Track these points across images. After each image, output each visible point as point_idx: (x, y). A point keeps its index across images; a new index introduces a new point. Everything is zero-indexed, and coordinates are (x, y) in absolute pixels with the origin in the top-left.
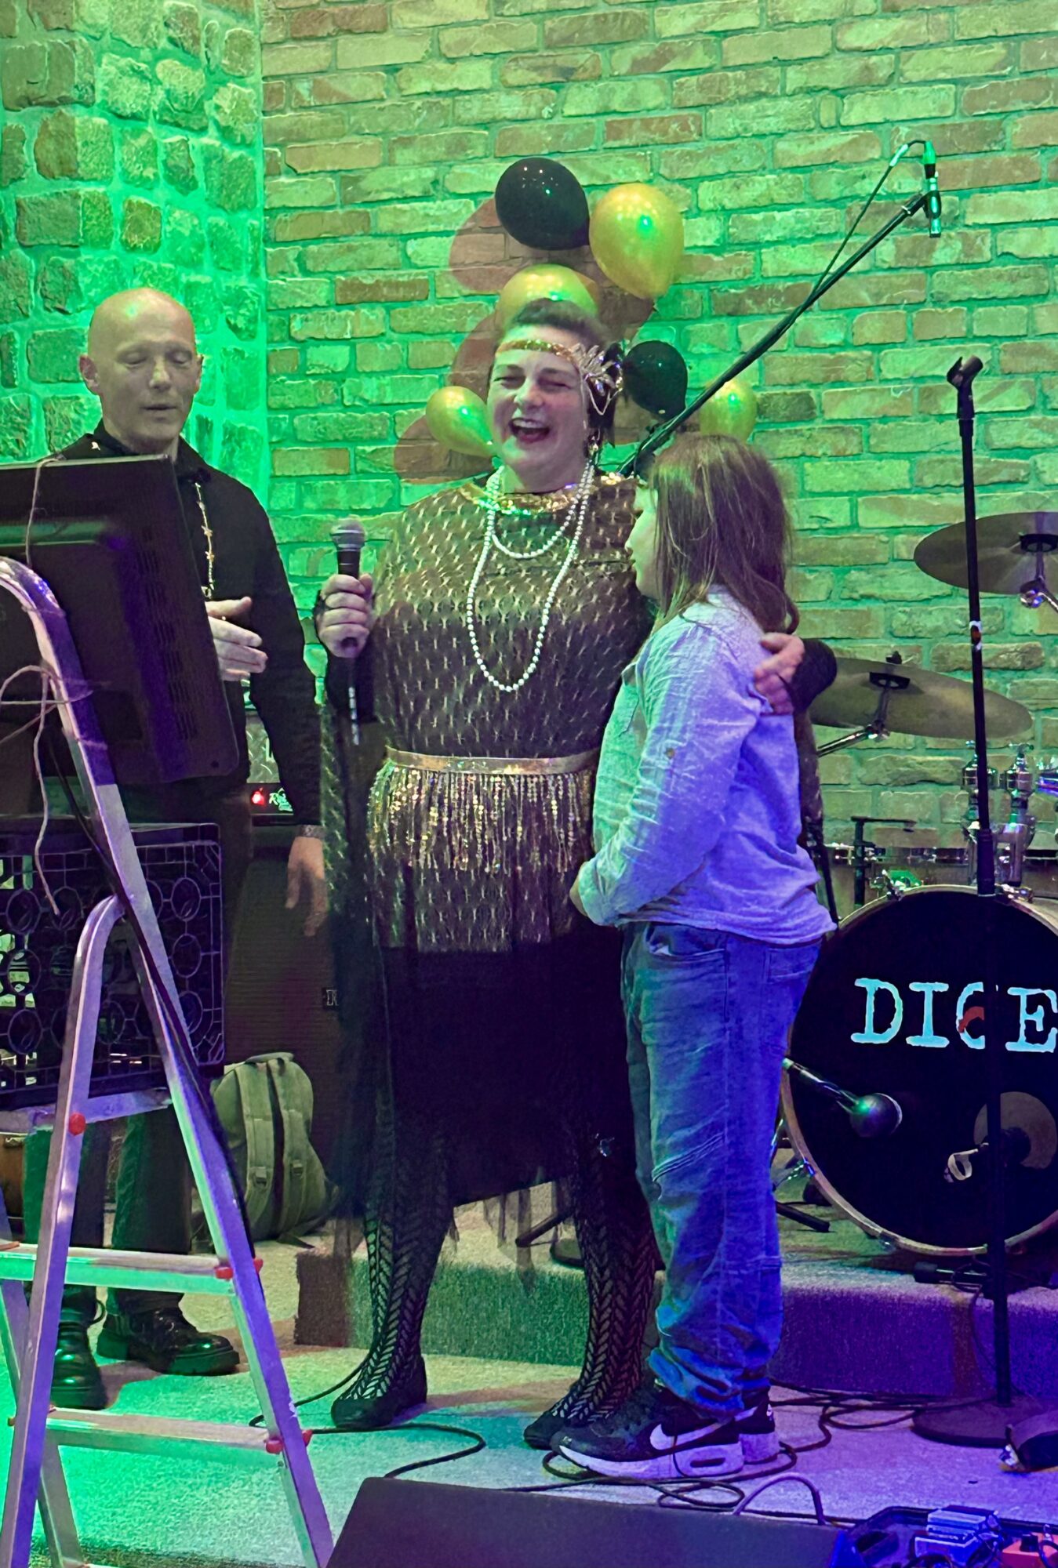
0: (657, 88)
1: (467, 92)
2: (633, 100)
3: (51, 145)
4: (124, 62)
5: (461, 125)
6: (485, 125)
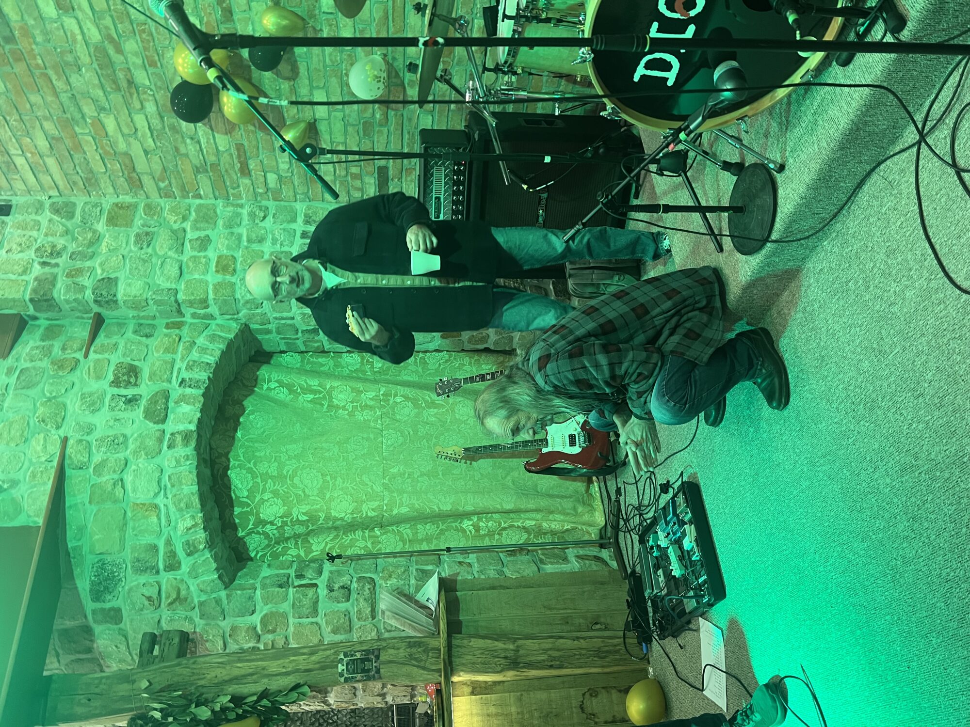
0: (127, 43)
1: (149, 124)
2: (136, 54)
3: (196, 305)
4: (158, 272)
5: (164, 128)
6: (162, 118)
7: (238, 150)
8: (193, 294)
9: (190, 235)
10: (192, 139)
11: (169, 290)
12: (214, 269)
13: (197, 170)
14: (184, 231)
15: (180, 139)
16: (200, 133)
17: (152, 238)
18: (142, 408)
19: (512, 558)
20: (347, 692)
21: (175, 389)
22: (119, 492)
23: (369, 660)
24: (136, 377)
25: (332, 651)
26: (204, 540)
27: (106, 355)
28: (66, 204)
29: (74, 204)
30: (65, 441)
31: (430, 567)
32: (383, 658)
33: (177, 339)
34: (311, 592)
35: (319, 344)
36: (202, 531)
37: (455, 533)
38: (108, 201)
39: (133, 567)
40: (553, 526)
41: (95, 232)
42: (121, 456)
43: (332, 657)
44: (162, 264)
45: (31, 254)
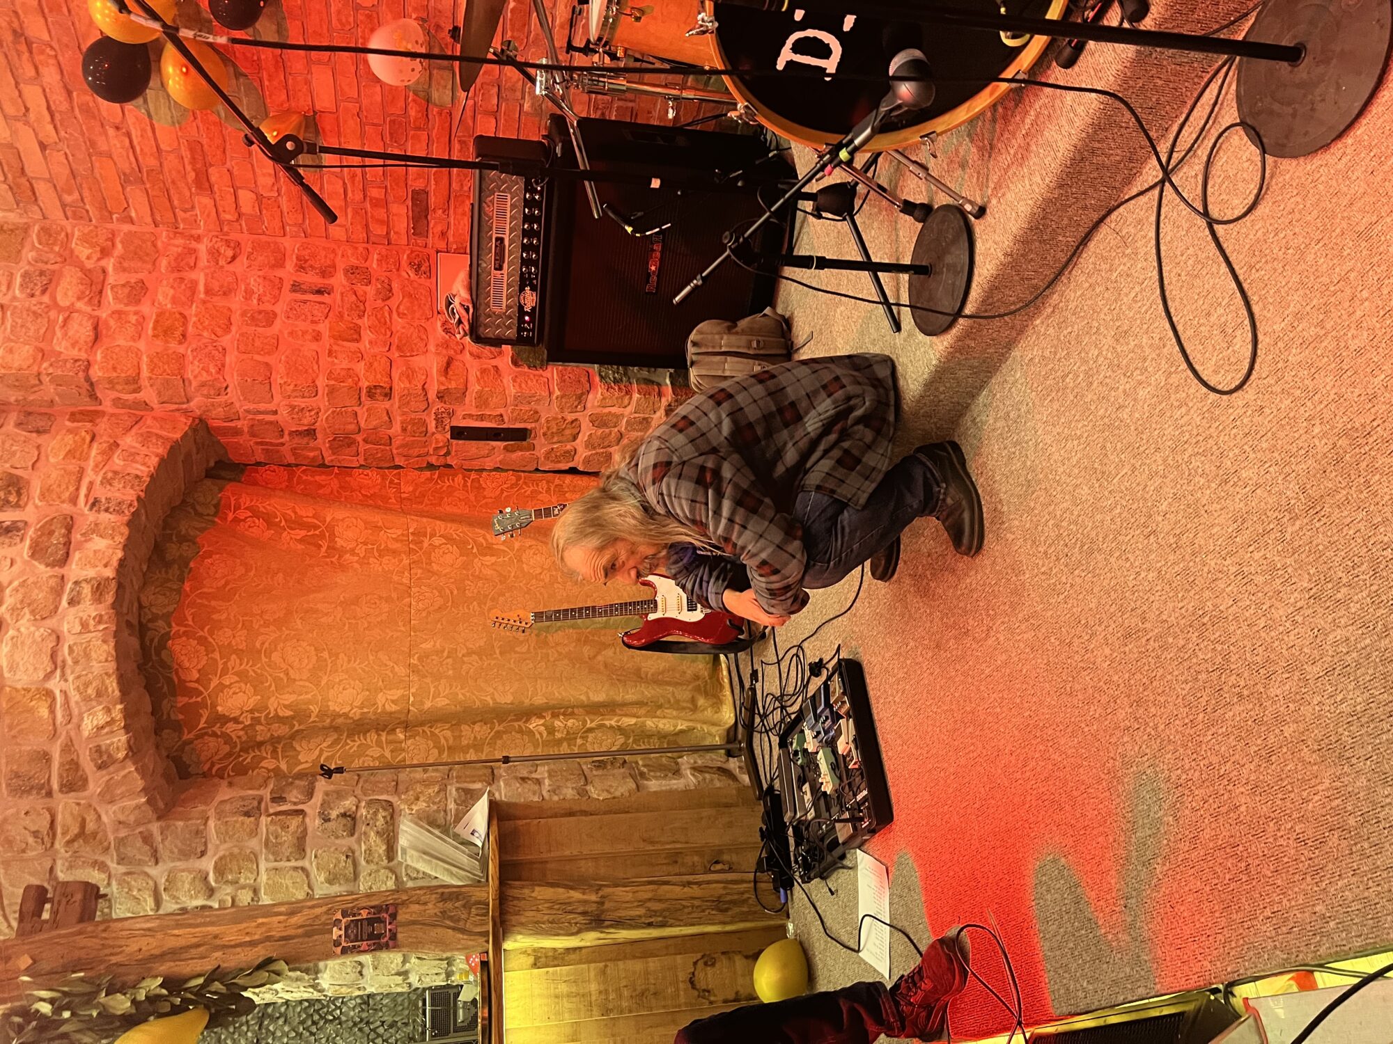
5: (72, 108)
6: (69, 93)
7: (192, 150)
8: (114, 369)
9: (111, 279)
10: (117, 128)
11: (76, 361)
12: (150, 332)
13: (125, 180)
14: (104, 271)
15: (98, 129)
16: (130, 120)
17: (51, 280)
18: (28, 542)
19: (600, 772)
20: (349, 970)
21: (83, 515)
23: (380, 920)
24: (19, 494)
25: (324, 909)
26: (126, 745)
31: (478, 786)
32: (402, 917)
33: (88, 438)
34: (294, 822)
35: (317, 453)
36: (123, 731)
37: (519, 736)
39: (8, 785)
40: (661, 726)
43: (323, 918)
44: (66, 321)
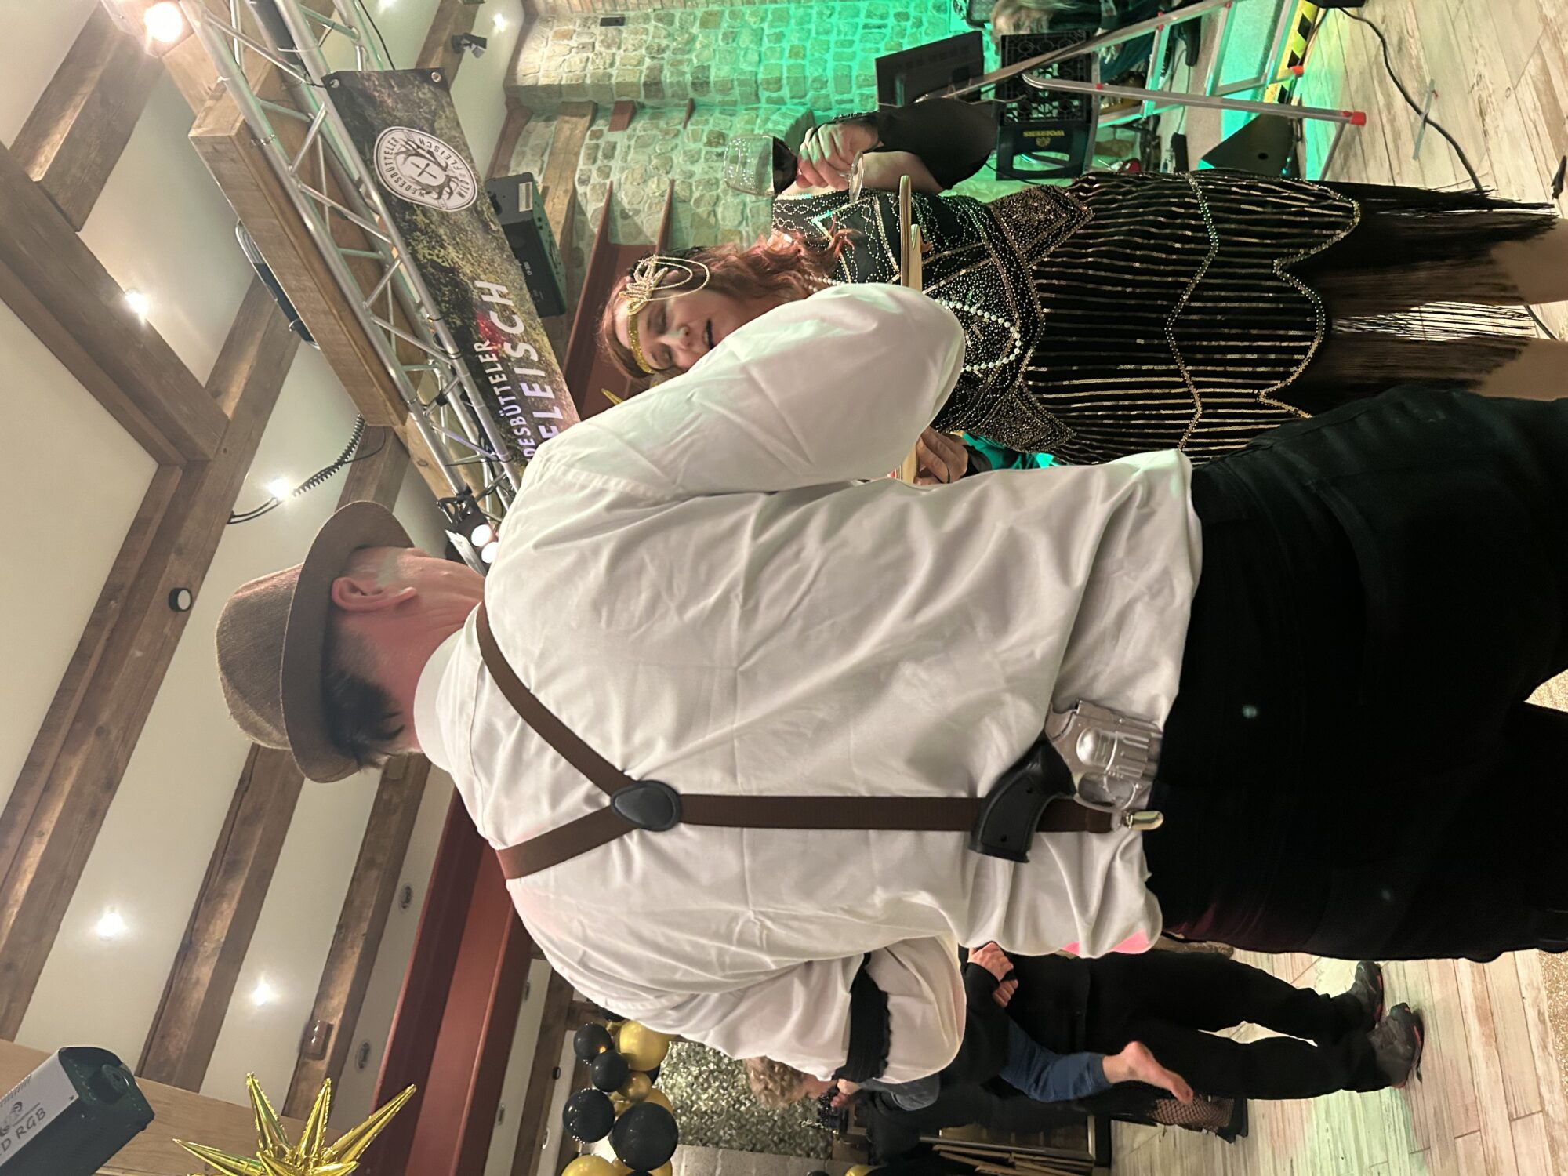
3: (771, 87)
4: (742, 59)
22: (712, 220)
27: (700, 127)
28: (667, 15)
29: (673, 15)
30: (672, 182)
38: (700, 12)
41: (690, 34)
42: (714, 193)
45: (643, 51)
